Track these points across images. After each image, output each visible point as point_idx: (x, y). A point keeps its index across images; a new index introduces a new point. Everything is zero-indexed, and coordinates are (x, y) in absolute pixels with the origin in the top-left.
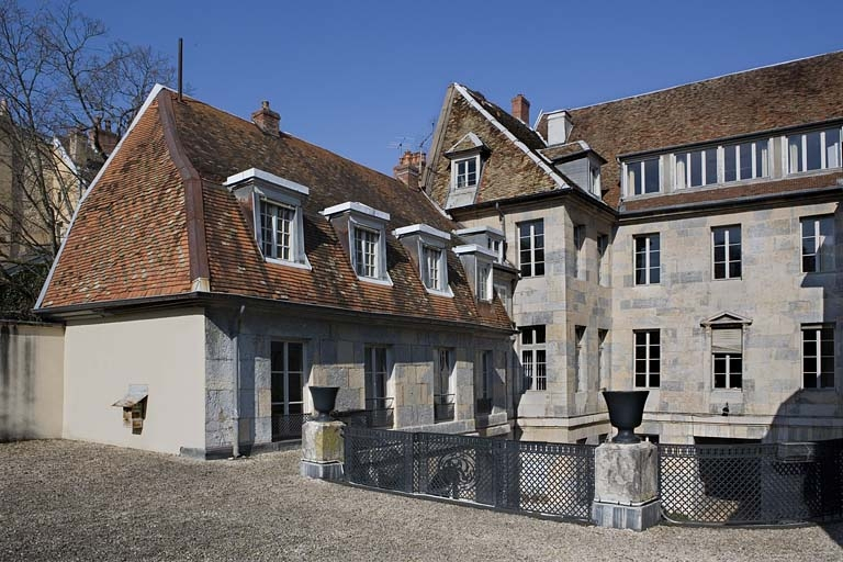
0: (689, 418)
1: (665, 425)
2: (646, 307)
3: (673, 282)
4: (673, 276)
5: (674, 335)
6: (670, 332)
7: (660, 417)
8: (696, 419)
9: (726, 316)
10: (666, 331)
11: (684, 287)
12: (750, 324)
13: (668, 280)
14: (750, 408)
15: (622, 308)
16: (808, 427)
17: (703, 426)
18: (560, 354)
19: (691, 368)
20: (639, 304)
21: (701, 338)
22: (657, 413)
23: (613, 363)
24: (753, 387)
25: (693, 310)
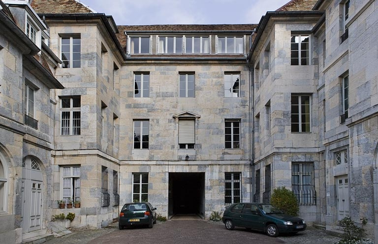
0: (167, 163)
1: (152, 167)
2: (141, 108)
3: (158, 96)
4: (157, 93)
5: (158, 122)
6: (155, 121)
7: (149, 163)
8: (170, 163)
9: (187, 113)
10: (153, 120)
11: (163, 99)
12: (199, 118)
13: (155, 95)
14: (200, 157)
15: (126, 107)
16: (228, 165)
17: (174, 166)
18: (92, 112)
19: (167, 138)
20: (137, 106)
21: (173, 124)
22: (147, 161)
23: (120, 136)
24: (201, 147)
25: (168, 110)
